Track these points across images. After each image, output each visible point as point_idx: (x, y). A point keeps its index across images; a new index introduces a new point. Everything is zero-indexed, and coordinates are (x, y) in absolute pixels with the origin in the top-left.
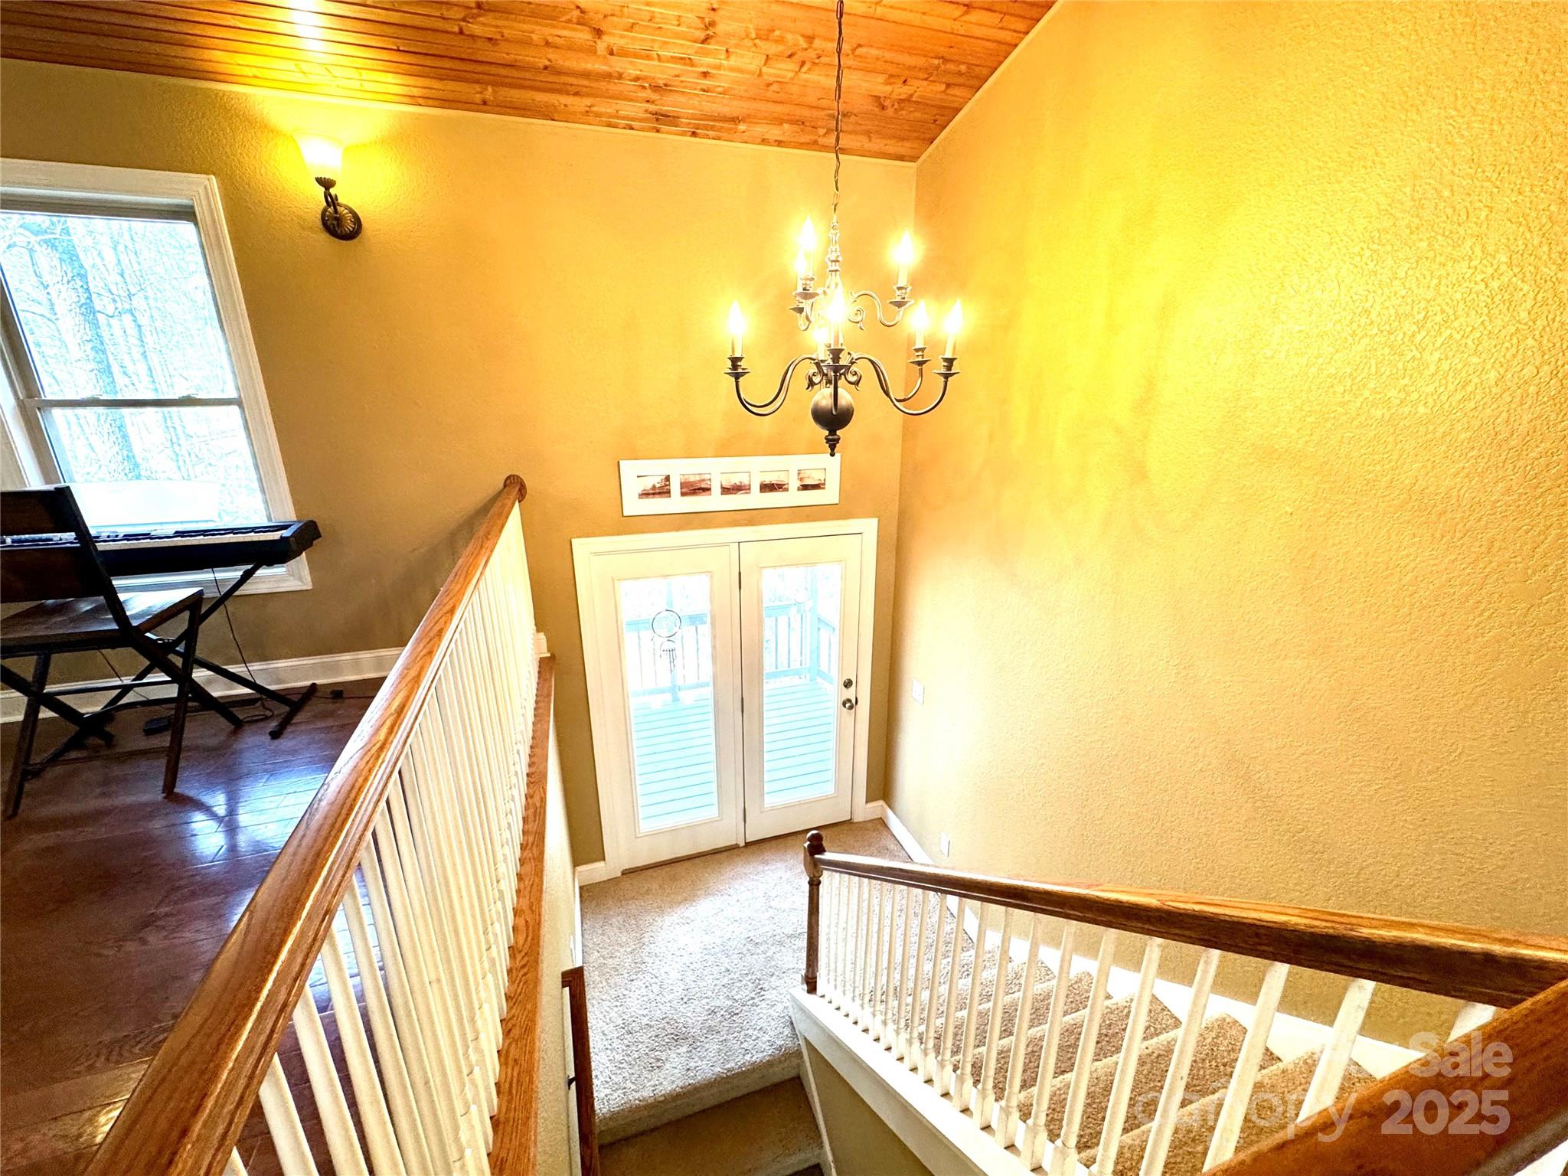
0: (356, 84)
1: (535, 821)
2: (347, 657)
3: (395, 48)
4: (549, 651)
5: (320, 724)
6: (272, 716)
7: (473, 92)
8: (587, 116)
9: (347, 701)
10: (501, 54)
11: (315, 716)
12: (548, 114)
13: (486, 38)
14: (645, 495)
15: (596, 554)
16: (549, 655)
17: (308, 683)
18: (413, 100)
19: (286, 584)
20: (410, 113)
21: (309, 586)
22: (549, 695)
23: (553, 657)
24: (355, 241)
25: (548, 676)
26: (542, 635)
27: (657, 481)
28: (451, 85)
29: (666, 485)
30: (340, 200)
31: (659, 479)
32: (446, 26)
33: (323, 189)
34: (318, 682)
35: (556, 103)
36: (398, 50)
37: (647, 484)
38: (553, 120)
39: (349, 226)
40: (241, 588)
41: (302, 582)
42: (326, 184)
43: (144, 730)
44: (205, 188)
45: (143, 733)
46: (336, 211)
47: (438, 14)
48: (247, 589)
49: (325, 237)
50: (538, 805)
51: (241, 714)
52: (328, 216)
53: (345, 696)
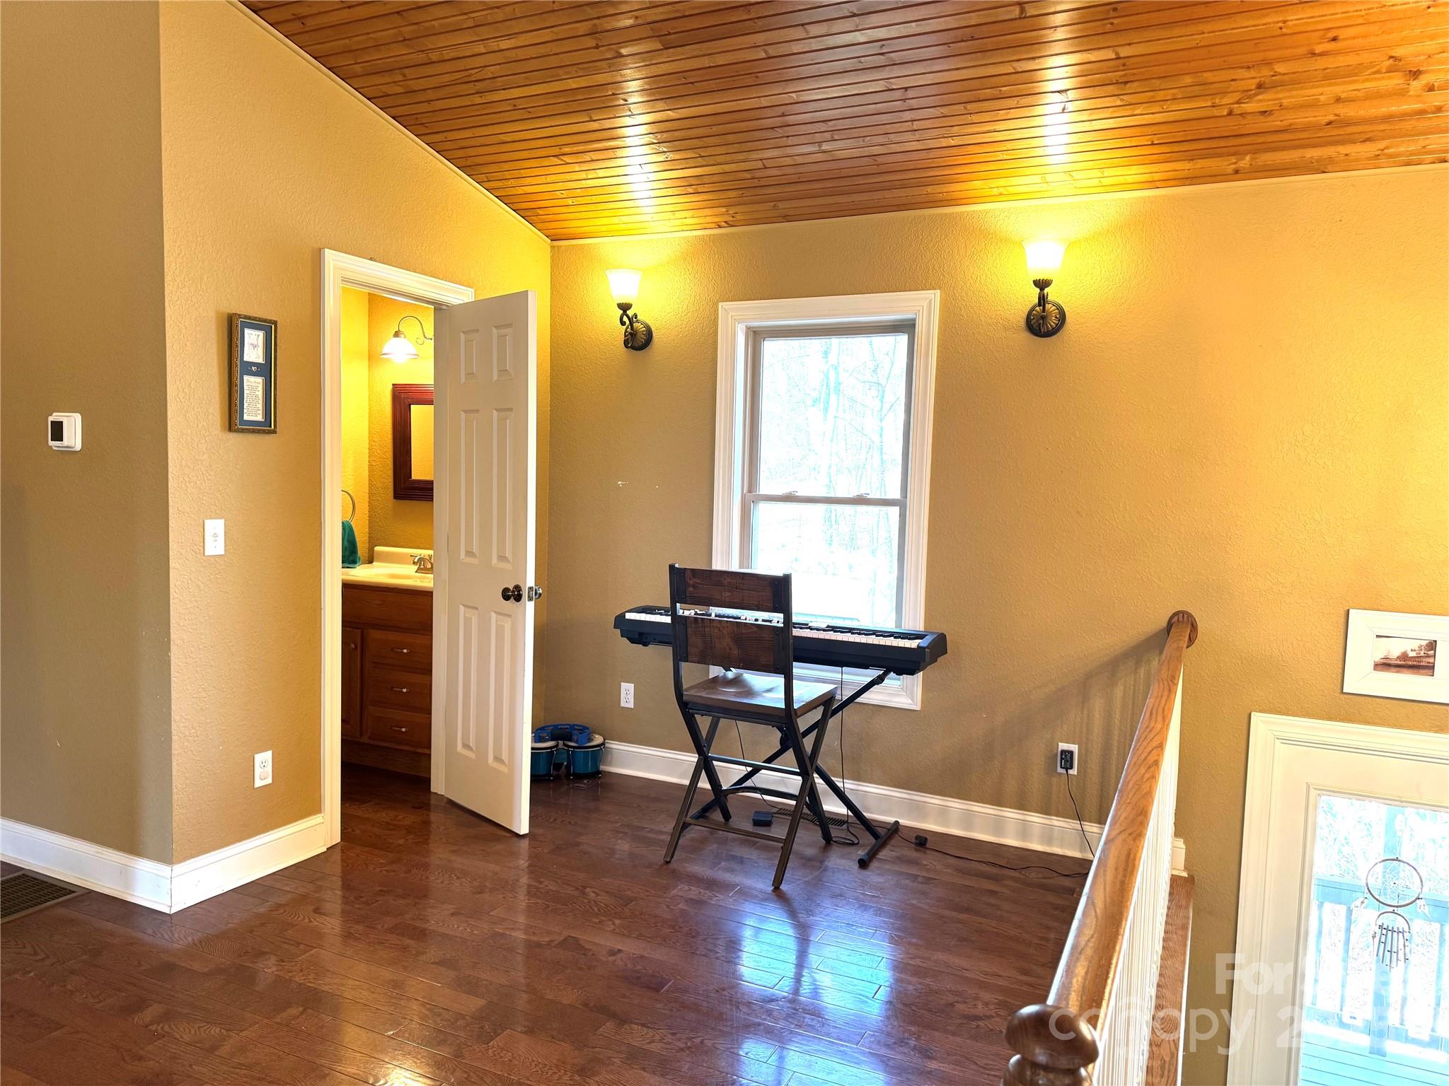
0: (1096, 182)
1: (1162, 1076)
2: (935, 800)
3: (1150, 143)
4: (1186, 868)
5: (904, 869)
6: (858, 843)
7: (1226, 165)
8: (1375, 161)
9: (928, 852)
10: (1275, 122)
11: (898, 858)
12: (1320, 167)
13: (1259, 112)
14: (1385, 665)
15: (1286, 741)
16: (1185, 874)
17: (891, 820)
18: (1152, 184)
19: (898, 699)
20: (1143, 198)
21: (918, 708)
22: (1185, 928)
23: (1190, 880)
24: (1054, 337)
25: (1184, 903)
26: (1180, 843)
27: (1411, 647)
28: (1200, 163)
29: (1428, 656)
30: (1050, 298)
31: (1415, 645)
32: (1216, 112)
33: (1038, 290)
34: (902, 822)
35: (1334, 155)
36: (1153, 144)
37: (1394, 650)
38: (1324, 172)
39: (1053, 322)
40: (862, 696)
41: (912, 700)
42: (1042, 285)
43: (753, 820)
44: (930, 301)
45: (752, 822)
46: (1044, 310)
47: (1209, 104)
48: (870, 697)
49: (1026, 336)
50: (1167, 1059)
51: (835, 832)
52: (1034, 315)
53: (928, 845)
